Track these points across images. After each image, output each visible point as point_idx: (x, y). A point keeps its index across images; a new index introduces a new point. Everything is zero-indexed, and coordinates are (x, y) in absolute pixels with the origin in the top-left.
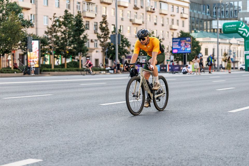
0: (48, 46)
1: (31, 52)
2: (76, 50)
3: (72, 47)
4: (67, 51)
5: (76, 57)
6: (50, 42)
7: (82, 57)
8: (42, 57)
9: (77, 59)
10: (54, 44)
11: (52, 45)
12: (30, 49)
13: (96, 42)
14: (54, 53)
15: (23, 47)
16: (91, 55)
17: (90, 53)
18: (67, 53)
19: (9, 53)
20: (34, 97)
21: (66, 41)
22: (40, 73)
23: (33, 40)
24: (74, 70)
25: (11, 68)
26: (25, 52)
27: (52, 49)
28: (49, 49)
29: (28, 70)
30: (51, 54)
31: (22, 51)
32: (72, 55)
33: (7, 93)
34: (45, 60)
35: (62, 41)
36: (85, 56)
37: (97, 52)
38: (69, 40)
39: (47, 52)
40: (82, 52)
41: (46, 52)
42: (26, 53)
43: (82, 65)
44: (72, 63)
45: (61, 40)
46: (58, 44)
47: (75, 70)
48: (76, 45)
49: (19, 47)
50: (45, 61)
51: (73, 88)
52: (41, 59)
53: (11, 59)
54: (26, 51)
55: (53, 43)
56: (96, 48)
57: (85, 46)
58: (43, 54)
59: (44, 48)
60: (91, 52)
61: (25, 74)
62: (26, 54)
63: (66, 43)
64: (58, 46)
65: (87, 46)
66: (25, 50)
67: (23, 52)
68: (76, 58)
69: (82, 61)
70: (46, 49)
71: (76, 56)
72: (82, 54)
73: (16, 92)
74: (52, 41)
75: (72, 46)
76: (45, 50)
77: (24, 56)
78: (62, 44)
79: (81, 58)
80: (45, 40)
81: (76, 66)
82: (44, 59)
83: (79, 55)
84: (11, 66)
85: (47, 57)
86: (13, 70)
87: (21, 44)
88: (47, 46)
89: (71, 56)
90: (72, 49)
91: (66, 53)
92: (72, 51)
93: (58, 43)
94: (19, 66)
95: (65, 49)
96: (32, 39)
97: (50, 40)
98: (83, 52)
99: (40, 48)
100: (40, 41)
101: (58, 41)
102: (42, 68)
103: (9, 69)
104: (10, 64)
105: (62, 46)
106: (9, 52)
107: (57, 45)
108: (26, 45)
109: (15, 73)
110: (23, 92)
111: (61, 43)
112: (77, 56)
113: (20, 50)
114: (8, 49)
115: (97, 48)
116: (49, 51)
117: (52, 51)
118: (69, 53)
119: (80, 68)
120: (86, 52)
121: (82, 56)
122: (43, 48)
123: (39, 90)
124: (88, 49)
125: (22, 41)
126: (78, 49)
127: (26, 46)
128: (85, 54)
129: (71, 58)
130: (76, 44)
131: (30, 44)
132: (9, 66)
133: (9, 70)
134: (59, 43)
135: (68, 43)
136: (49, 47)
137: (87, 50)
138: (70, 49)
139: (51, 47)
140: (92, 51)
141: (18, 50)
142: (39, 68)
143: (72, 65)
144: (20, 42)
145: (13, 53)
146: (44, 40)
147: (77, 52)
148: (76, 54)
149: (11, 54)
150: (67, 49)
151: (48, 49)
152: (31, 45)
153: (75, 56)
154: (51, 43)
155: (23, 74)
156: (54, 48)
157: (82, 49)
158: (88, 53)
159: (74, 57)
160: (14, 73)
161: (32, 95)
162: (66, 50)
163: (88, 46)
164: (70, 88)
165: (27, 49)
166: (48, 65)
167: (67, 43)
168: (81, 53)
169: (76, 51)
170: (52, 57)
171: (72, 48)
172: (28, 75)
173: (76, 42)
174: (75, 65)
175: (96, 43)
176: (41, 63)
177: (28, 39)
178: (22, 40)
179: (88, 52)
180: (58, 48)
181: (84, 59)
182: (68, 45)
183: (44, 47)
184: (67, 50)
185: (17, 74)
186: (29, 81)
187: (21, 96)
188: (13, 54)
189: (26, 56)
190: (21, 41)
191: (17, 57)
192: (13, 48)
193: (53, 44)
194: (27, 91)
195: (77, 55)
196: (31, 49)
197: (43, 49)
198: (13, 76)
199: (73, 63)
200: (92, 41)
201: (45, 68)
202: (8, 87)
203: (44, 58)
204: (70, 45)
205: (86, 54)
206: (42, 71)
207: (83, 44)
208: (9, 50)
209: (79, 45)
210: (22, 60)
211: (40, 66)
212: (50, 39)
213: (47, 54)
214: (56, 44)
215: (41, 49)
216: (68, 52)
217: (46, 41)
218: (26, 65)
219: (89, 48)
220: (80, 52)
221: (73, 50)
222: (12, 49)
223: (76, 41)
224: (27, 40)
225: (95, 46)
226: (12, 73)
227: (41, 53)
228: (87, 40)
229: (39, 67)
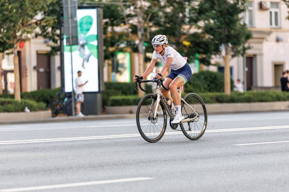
0: (127, 27)
1: (73, 45)
2: (212, 37)
3: (199, 28)
4: (185, 39)
5: (215, 59)
6: (133, 13)
7: (233, 56)
8: (107, 61)
9: (215, 65)
10: (145, 20)
11: (139, 22)
12: (71, 36)
13: (273, 10)
14: (144, 48)
15: (50, 30)
16: (261, 49)
17: (255, 46)
18: (185, 46)
19: (7, 49)
20: (94, 185)
21: (182, 9)
22: (104, 111)
23: (80, 8)
24: (207, 99)
25: (13, 96)
26: (56, 45)
27: (140, 34)
28: (130, 35)
29: (66, 100)
30: (135, 50)
31: (46, 42)
32: (201, 50)
33: (8, 174)
34: (116, 68)
35: (169, 10)
36: (243, 55)
37: (278, 40)
38: (189, 5)
39: (122, 46)
40: (232, 44)
41: (118, 45)
42: (59, 50)
43: (232, 82)
44: (202, 77)
45: (165, 7)
46: (156, 18)
47: (212, 98)
48: (212, 21)
49: (38, 30)
50: (118, 72)
51: (214, 157)
52: (103, 66)
53: (12, 67)
54: (59, 42)
55: (142, 15)
56: (274, 28)
57: (242, 23)
58: (111, 49)
59: (113, 32)
60: (261, 43)
61: (56, 113)
62: (59, 53)
63: (181, 15)
64: (157, 24)
65: (247, 22)
66: (57, 38)
67: (48, 45)
68: (213, 61)
69: (231, 69)
70: (121, 35)
71: (213, 56)
72: (233, 49)
73: (35, 171)
74: (138, 10)
75: (201, 23)
76: (117, 37)
77: (52, 58)
78: (170, 18)
79: (229, 61)
80: (118, 6)
81: (212, 85)
82: (113, 65)
83: (223, 53)
84: (11, 90)
85: (124, 58)
86: (21, 103)
87: (42, 20)
88: (122, 24)
89: (197, 55)
90: (202, 33)
91: (181, 47)
92: (201, 39)
93: (157, 16)
94: (38, 87)
95: (177, 33)
96: (77, 5)
97: (132, 8)
98: (236, 44)
99: (102, 31)
100: (101, 11)
101: (156, 9)
102: (108, 94)
103: (9, 99)
104: (9, 85)
105: (168, 25)
106: (7, 46)
107: (153, 22)
108: (59, 24)
109: (27, 109)
110: (58, 170)
111: (166, 15)
112: (215, 54)
113: (41, 39)
114: (5, 39)
115: (280, 28)
116: (128, 42)
117: (137, 42)
118: (189, 47)
119: (228, 91)
120: (244, 43)
121: (232, 53)
122: (111, 33)
123: (108, 164)
124: (250, 31)
125: (45, 13)
126: (220, 34)
127: (57, 28)
128: (240, 48)
129: (197, 62)
130: (213, 19)
131: (70, 20)
132: (6, 90)
133: (9, 103)
134: (161, 14)
135: (188, 15)
136: (130, 30)
137: (248, 37)
138: (195, 35)
139: (134, 30)
140: (263, 38)
141: (33, 41)
142: (99, 96)
143: (199, 83)
144: (39, 16)
145: (19, 49)
146: (112, 8)
147: (217, 42)
148: (213, 48)
149: (12, 53)
150: (184, 34)
151: (127, 35)
152: (74, 25)
153: (211, 54)
154: (136, 16)
155: (49, 112)
156: (145, 30)
157: (232, 32)
158: (251, 45)
159: (207, 59)
160: (23, 110)
161: (89, 180)
162: (180, 37)
163: (251, 22)
164: (202, 158)
165: (60, 36)
166: (125, 84)
167: (184, 16)
168: (230, 45)
169: (212, 40)
170: (138, 59)
171: (200, 31)
172: (65, 117)
173: (214, 12)
174: (211, 82)
175: (276, 13)
176: (106, 79)
177: (64, 6)
178: (47, 9)
179: (250, 41)
180: (155, 31)
181: (238, 63)
182: (187, 20)
183: (113, 29)
184: (184, 37)
185: (33, 113)
186: (74, 136)
187: (52, 184)
188: (19, 53)
189: (57, 58)
190: (43, 12)
191: (31, 61)
192: (18, 34)
193: (141, 19)
194: (70, 168)
195: (217, 51)
196: (74, 35)
197: (109, 35)
198: (18, 120)
199: (206, 78)
200: (261, 7)
201: (117, 94)
202: (11, 155)
203: (113, 61)
204: (193, 21)
205: (245, 49)
206: (109, 103)
207: (235, 18)
208: (7, 41)
209: (221, 19)
210: (45, 72)
211: (102, 89)
212: (133, 4)
213: (121, 50)
214: (150, 20)
215: (104, 37)
216: (187, 43)
217: (119, 9)
218: (58, 85)
219: (253, 29)
220: (226, 42)
221: (203, 35)
222: (15, 37)
223: (212, 8)
224: (62, 8)
225: (271, 24)
226: (16, 111)
227: (104, 48)
228: (246, 4)
229: (99, 92)
